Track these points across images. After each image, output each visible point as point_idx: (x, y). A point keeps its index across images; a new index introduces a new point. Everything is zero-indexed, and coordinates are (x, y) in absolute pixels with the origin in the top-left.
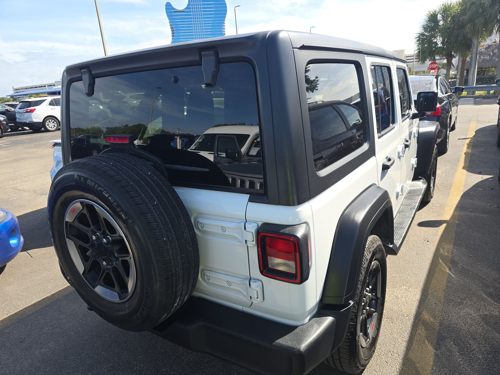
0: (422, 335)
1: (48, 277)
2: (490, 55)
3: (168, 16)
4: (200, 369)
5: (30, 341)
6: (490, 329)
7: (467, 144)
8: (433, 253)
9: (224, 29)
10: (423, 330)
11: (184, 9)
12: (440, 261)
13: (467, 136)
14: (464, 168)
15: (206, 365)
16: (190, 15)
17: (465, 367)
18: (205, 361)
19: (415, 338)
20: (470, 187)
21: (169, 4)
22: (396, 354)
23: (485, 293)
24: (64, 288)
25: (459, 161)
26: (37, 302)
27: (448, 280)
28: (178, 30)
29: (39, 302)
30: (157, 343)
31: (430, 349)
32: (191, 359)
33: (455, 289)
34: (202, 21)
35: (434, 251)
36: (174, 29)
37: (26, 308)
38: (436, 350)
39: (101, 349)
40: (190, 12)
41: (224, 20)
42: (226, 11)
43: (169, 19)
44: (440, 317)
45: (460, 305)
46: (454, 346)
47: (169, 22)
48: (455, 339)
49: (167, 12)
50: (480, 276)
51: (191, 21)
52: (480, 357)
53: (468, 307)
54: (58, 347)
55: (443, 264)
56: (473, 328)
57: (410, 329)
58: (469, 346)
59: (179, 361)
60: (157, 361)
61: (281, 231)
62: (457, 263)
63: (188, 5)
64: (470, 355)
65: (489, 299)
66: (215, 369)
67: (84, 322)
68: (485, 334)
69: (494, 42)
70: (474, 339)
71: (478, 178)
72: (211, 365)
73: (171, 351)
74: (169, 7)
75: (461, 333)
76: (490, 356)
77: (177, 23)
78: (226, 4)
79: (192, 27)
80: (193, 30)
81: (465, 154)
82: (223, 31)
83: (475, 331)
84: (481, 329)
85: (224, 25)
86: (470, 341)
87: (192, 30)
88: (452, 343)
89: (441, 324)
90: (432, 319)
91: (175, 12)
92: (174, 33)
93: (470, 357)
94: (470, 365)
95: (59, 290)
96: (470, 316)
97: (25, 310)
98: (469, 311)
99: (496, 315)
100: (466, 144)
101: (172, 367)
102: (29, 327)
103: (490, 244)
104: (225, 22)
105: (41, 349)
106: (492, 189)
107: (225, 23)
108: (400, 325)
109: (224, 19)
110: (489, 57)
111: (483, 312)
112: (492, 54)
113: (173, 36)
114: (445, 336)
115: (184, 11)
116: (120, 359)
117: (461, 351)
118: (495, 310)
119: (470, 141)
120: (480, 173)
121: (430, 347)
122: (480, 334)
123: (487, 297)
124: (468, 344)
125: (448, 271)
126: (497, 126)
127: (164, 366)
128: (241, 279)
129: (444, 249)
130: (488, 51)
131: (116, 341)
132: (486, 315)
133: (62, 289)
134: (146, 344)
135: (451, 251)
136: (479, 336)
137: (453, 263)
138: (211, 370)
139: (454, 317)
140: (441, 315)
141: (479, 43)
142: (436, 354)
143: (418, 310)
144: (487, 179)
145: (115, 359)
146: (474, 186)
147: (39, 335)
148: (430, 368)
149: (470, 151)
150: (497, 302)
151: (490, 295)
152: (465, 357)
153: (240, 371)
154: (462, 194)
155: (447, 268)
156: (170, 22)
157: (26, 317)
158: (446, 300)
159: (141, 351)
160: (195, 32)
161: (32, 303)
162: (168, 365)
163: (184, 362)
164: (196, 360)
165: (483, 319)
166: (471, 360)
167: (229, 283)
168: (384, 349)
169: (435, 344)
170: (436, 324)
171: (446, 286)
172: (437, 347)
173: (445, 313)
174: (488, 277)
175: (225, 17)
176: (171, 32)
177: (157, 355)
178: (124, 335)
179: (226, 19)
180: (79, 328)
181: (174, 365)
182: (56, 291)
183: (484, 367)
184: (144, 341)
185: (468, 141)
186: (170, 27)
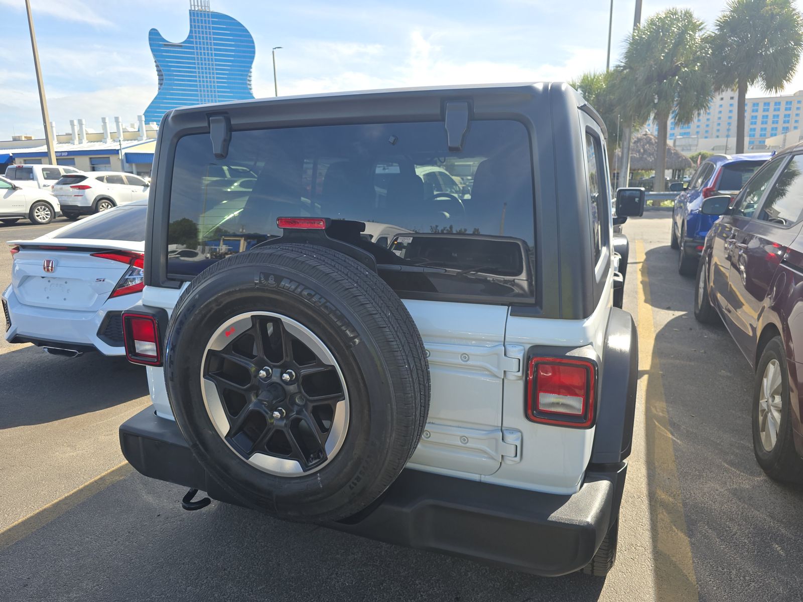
0: (665, 520)
1: (34, 476)
2: (639, 151)
3: (152, 50)
4: (367, 596)
5: (42, 583)
6: (746, 506)
7: (640, 270)
8: (644, 413)
9: (250, 81)
10: (665, 513)
11: (181, 43)
12: (657, 423)
13: (636, 259)
14: (646, 301)
15: (374, 589)
16: (193, 53)
17: (733, 555)
18: (370, 584)
19: (659, 525)
20: (662, 327)
21: (156, 31)
22: (641, 548)
23: (725, 461)
24: (72, 492)
25: (636, 292)
26: (28, 519)
27: (674, 447)
28: (169, 75)
29: (32, 517)
30: (279, 565)
31: (682, 538)
32: (346, 582)
33: (688, 459)
34: (212, 65)
35: (644, 410)
36: (163, 73)
37: (10, 530)
38: (689, 537)
39: (184, 582)
40: (192, 48)
41: (251, 67)
42: (254, 52)
43: (155, 56)
44: (680, 495)
45: (699, 479)
46: (710, 531)
47: (154, 60)
48: (708, 522)
49: (151, 45)
50: (712, 441)
51: (194, 64)
52: (746, 541)
53: (710, 481)
54: (100, 588)
55: (661, 427)
56: (726, 507)
57: (647, 513)
58: (727, 529)
59: (328, 587)
60: (292, 592)
61: (568, 354)
62: (678, 425)
63: (190, 37)
64: (732, 540)
65: (734, 469)
66: (390, 594)
67: (134, 543)
68: (742, 513)
69: (645, 135)
70: (731, 520)
71: (668, 316)
72: (382, 588)
73: (308, 575)
74: (154, 37)
75: (713, 514)
76: (757, 539)
77: (169, 64)
78: (253, 43)
79: (195, 72)
80: (197, 78)
81: (642, 282)
82: (249, 84)
83: (729, 510)
84: (735, 507)
85: (249, 74)
86: (727, 523)
87: (195, 77)
88: (706, 527)
89: (685, 505)
90: (671, 499)
91: (165, 45)
92: (163, 80)
93: (734, 543)
94: (738, 552)
95: (64, 497)
96: (717, 492)
97: (9, 533)
98: (713, 485)
99: (747, 489)
100: (638, 270)
101: (319, 598)
102: (29, 560)
103: (711, 400)
104: (252, 70)
105: (68, 593)
106: (691, 329)
107: (251, 72)
108: (634, 509)
109: (250, 65)
110: (639, 155)
111: (730, 486)
112: (642, 151)
113: (160, 84)
114: (695, 519)
115: (181, 46)
116: (224, 595)
117: (721, 536)
118: (744, 482)
119: (643, 266)
120: (669, 308)
121: (681, 535)
122: (736, 513)
123: (729, 467)
124: (726, 527)
125: (671, 436)
126: (670, 247)
127: (305, 598)
128: (484, 432)
129: (655, 407)
130: (637, 146)
131: (207, 569)
132: (736, 489)
133: (71, 495)
134: (261, 569)
135: (665, 410)
136: (736, 516)
137: (673, 426)
138: (385, 594)
139: (698, 495)
140: (681, 493)
141: (631, 133)
142: (692, 544)
143: (649, 489)
144: (681, 316)
145: (216, 595)
146: (666, 326)
147: (55, 571)
148: (691, 561)
149: (647, 279)
150: (744, 472)
151: (732, 464)
152: (728, 543)
153: (430, 592)
154: (654, 336)
155: (668, 432)
156: (155, 62)
157: (16, 544)
158: (681, 474)
159: (256, 579)
160: (200, 81)
161: (20, 521)
162: (311, 596)
163: (337, 588)
164: (355, 584)
165: (735, 494)
166: (736, 546)
167: (465, 439)
168: (624, 542)
169: (686, 531)
170: (679, 504)
171: (675, 455)
172: (690, 533)
173: (684, 490)
174: (722, 441)
175: (252, 62)
176: (157, 78)
177: (288, 583)
178: (217, 558)
179: (254, 65)
180: (129, 553)
181: (322, 595)
182: (59, 499)
183: (756, 553)
184: (255, 564)
185: (640, 266)
186: (156, 69)
